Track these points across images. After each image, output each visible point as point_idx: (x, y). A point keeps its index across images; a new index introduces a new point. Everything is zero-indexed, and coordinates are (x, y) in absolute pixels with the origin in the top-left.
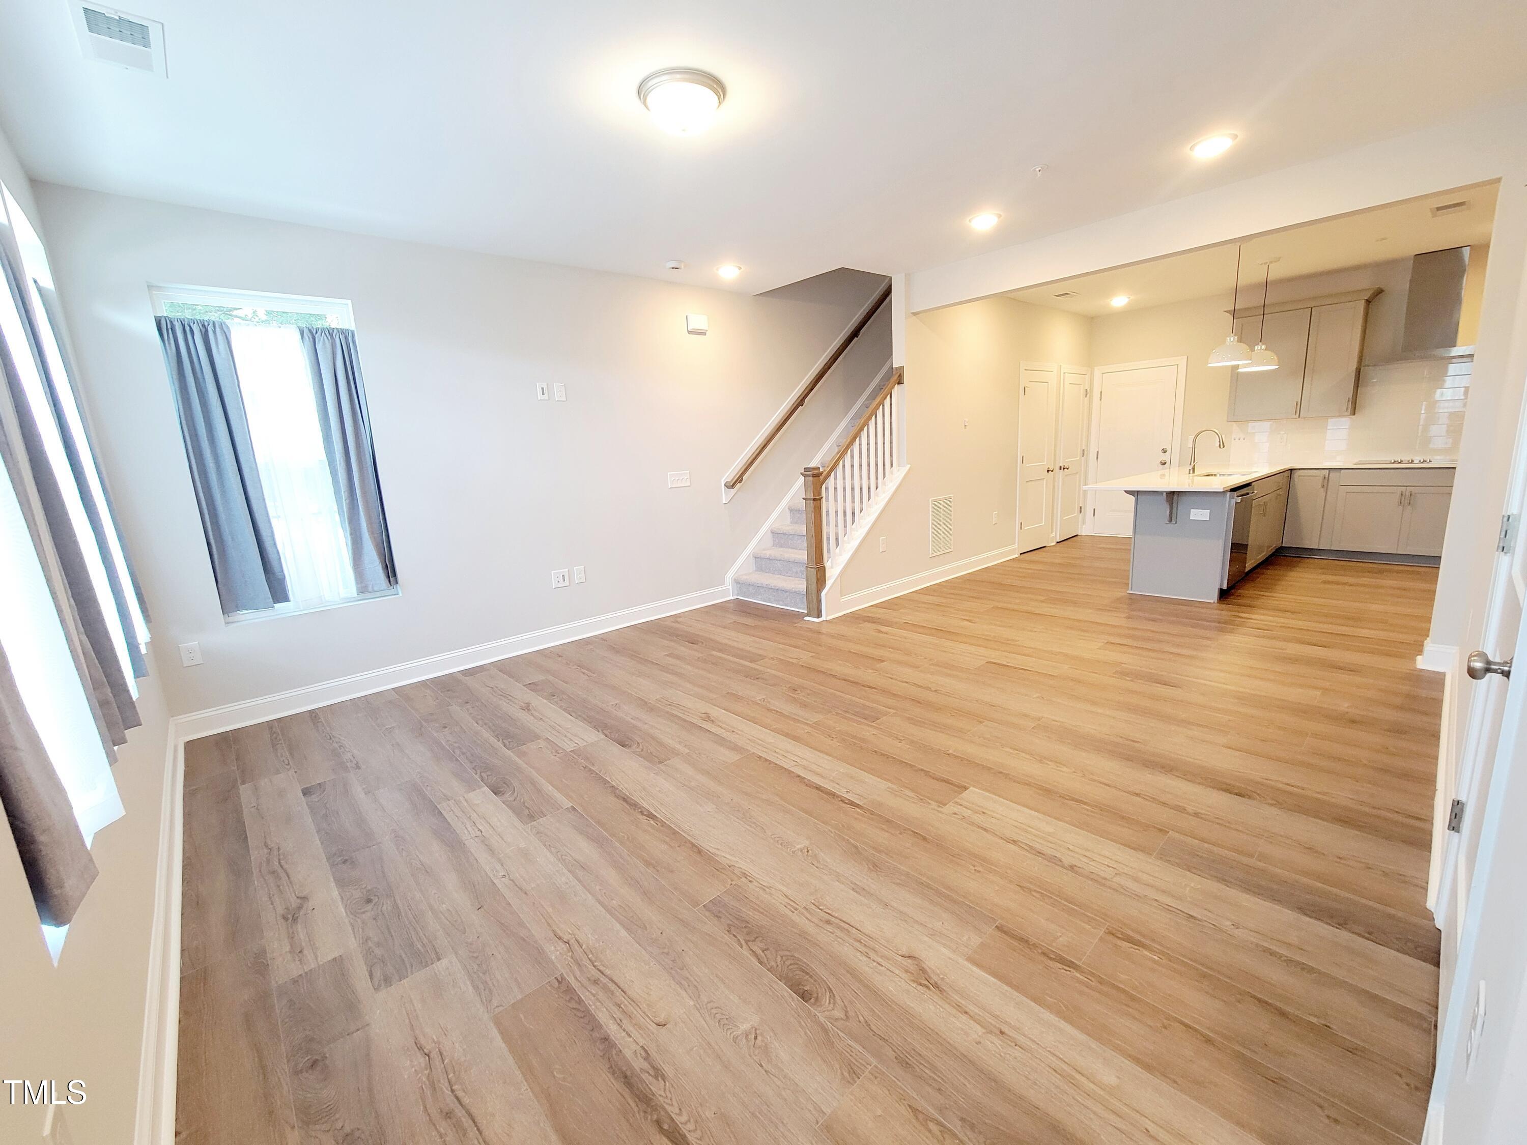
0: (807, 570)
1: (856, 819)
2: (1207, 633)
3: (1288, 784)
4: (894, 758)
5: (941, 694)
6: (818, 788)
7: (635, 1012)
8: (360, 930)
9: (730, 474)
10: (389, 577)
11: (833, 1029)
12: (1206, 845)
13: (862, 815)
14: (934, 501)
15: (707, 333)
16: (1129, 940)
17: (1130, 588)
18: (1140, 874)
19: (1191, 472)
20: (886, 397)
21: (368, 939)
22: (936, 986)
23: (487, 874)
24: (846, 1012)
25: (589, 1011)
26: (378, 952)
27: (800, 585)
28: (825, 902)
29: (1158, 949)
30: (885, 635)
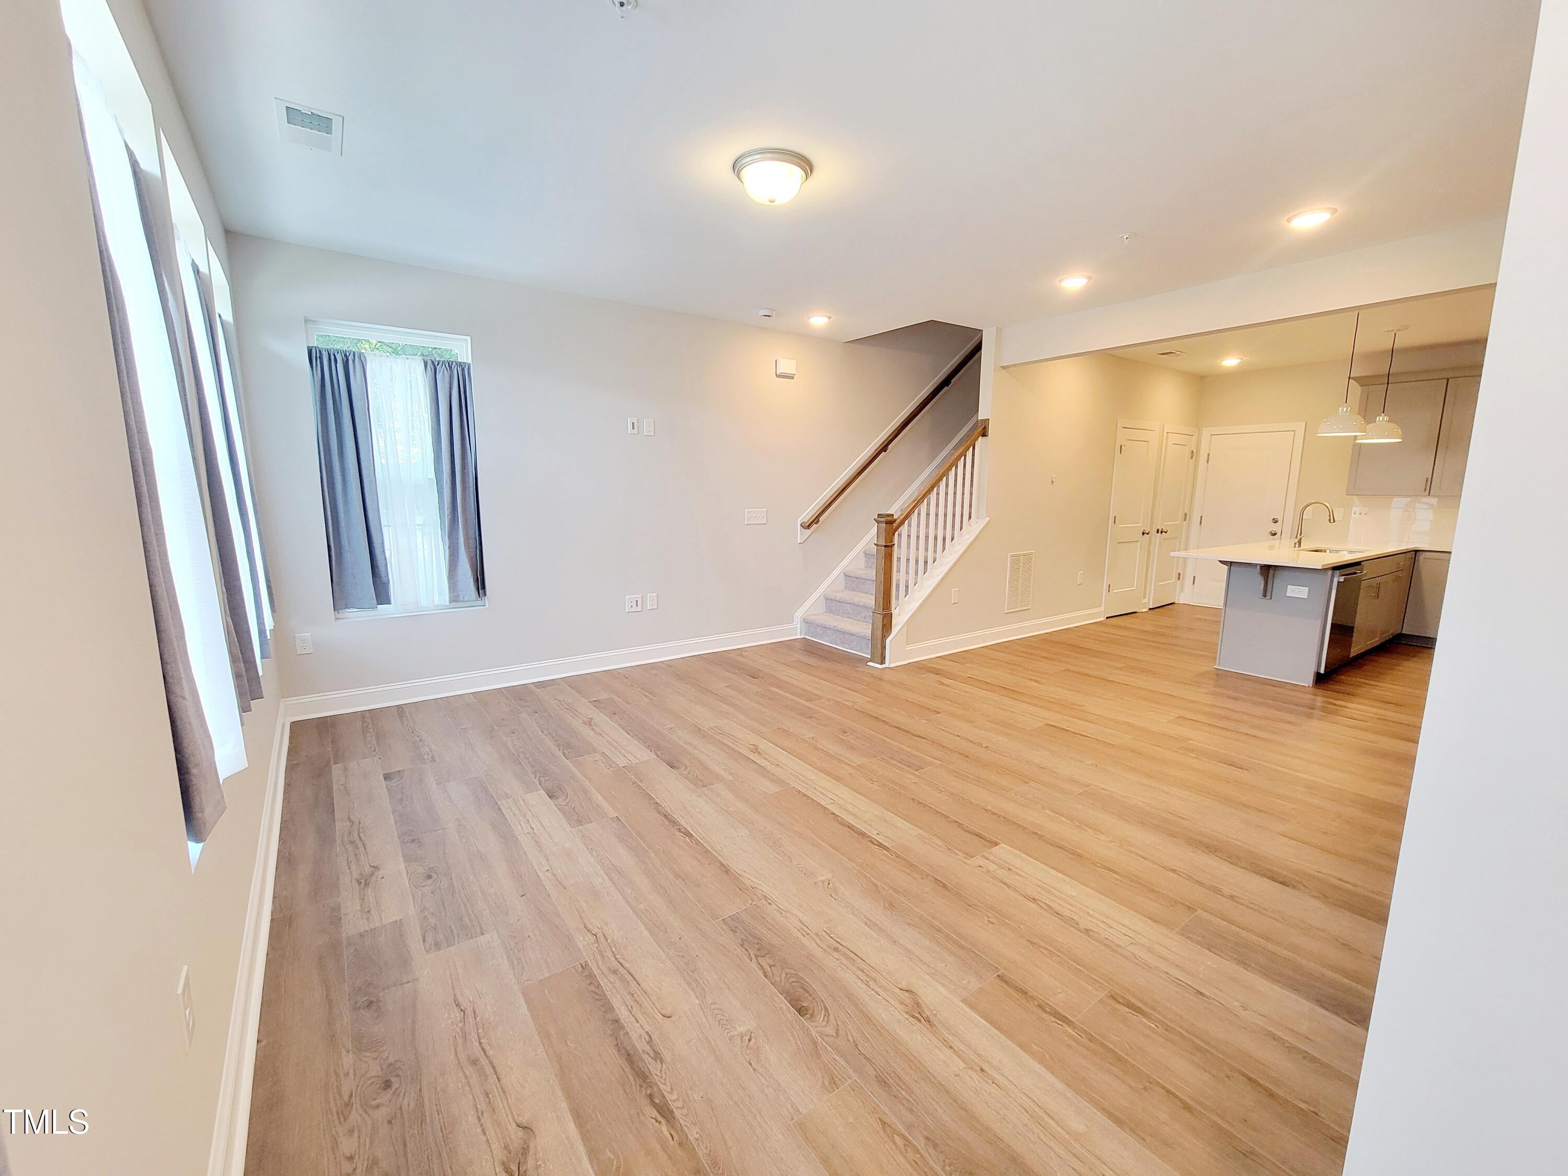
0: (873, 616)
1: (882, 860)
2: (1292, 718)
3: (1340, 880)
4: (931, 807)
5: (992, 751)
6: (850, 827)
7: (646, 1002)
8: (419, 901)
9: (807, 514)
10: (478, 589)
11: (822, 1044)
12: (1234, 928)
13: (887, 857)
14: (1012, 556)
15: (795, 377)
16: (1129, 1005)
17: (1217, 662)
18: (1157, 946)
19: (1297, 546)
20: (968, 449)
21: (425, 908)
22: (928, 1021)
23: (533, 867)
24: (837, 1030)
25: (605, 995)
26: (433, 921)
27: (865, 629)
28: (836, 932)
29: (1156, 1017)
30: (947, 688)
